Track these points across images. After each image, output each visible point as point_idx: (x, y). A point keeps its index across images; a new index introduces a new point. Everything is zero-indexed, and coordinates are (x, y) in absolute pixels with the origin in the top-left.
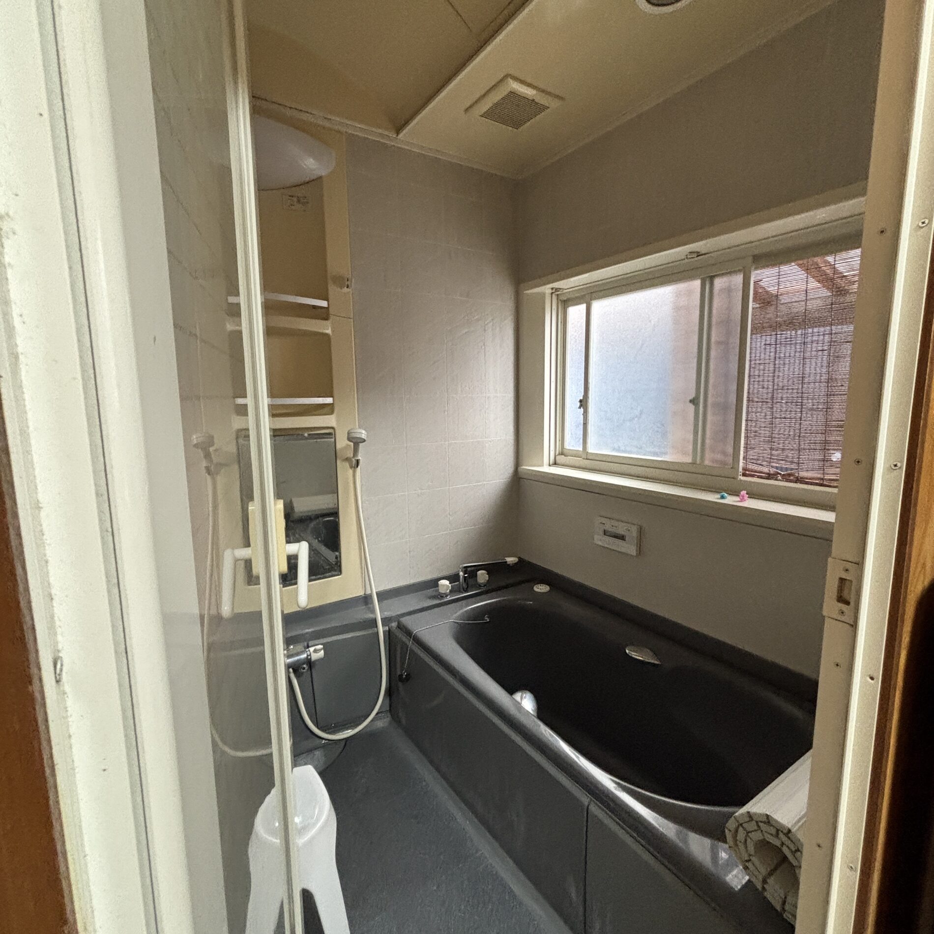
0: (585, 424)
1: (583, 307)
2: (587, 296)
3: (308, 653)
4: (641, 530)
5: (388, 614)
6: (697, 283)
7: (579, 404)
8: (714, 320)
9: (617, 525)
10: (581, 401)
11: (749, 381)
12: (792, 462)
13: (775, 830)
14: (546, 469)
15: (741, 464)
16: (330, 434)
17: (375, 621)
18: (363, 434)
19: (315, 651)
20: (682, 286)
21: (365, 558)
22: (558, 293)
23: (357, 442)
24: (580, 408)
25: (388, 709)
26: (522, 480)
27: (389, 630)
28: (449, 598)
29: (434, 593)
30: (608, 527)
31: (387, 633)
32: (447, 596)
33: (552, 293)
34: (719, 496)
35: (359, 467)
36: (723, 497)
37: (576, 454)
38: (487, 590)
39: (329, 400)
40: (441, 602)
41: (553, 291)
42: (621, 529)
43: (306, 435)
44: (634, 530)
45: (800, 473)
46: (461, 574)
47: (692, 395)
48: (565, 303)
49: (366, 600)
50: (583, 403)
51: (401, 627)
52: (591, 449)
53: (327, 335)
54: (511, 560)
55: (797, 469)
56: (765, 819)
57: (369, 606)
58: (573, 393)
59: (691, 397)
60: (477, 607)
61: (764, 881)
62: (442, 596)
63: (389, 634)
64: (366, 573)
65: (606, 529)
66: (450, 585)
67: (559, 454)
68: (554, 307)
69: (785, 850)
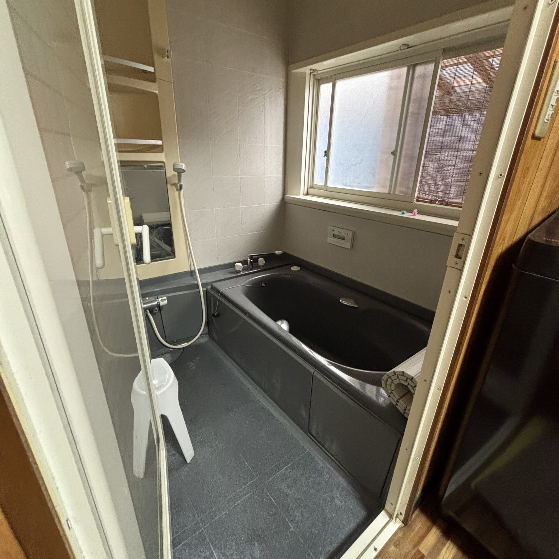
0: (327, 168)
1: (331, 84)
2: (333, 77)
3: (158, 301)
4: (354, 234)
5: (206, 281)
6: (404, 70)
7: (324, 154)
8: (413, 97)
9: (340, 231)
10: (325, 152)
11: (428, 141)
12: (445, 193)
13: (406, 378)
14: (301, 197)
15: (416, 194)
16: (161, 166)
17: (197, 285)
18: (183, 166)
19: (162, 300)
20: (395, 72)
21: (190, 249)
22: (315, 73)
23: (180, 172)
24: (324, 156)
25: (207, 332)
26: (287, 204)
27: (206, 290)
28: (241, 273)
29: (232, 271)
30: (336, 233)
31: (205, 292)
32: (240, 272)
33: (311, 73)
34: (401, 213)
35: (182, 190)
36: (403, 213)
37: (320, 188)
38: (264, 269)
39: (159, 142)
40: (236, 275)
41: (312, 71)
42: (343, 233)
43: (146, 166)
44: (350, 234)
45: (449, 199)
46: (249, 259)
47: (393, 149)
48: (319, 81)
49: (192, 273)
50: (327, 153)
51: (213, 288)
52: (330, 185)
53: (155, 93)
54: (278, 252)
55: (447, 197)
56: (402, 374)
57: (194, 277)
58: (321, 147)
59: (392, 151)
60: (258, 278)
61: (397, 401)
62: (237, 272)
63: (206, 293)
64: (191, 258)
65: (334, 233)
66: (242, 266)
67: (310, 188)
68: (312, 84)
69: (409, 387)
